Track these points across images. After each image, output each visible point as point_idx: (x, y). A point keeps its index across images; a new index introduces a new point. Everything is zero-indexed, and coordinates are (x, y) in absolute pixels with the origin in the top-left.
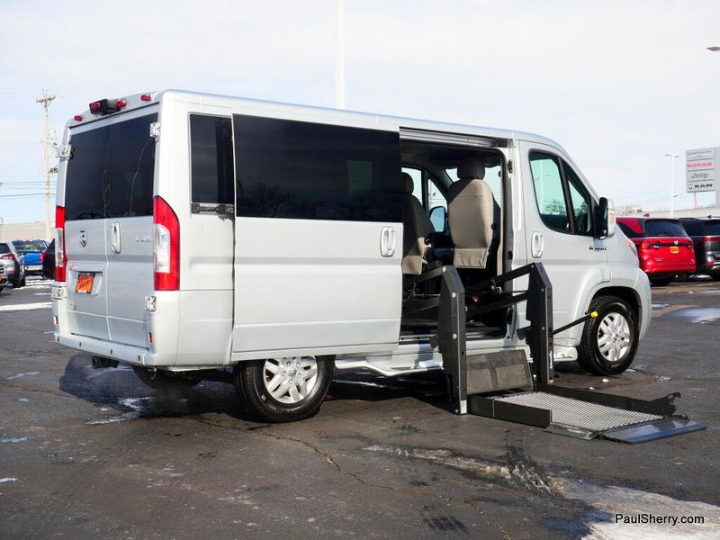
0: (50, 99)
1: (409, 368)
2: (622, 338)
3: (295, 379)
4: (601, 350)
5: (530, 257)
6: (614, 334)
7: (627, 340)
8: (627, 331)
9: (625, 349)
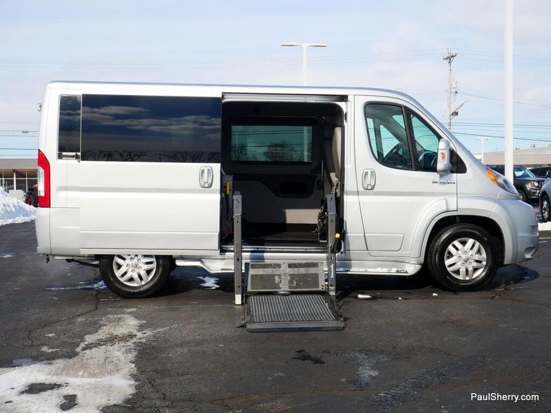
0: (453, 56)
1: (230, 270)
2: (477, 261)
3: (137, 270)
4: (449, 269)
5: (361, 189)
6: (464, 257)
7: (484, 263)
8: (484, 255)
9: (481, 270)
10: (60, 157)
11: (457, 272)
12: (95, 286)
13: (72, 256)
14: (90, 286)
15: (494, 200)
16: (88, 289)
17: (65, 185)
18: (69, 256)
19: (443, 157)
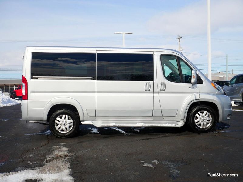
0: (180, 38)
2: (208, 120)
3: (65, 126)
4: (196, 124)
5: (159, 91)
6: (202, 119)
7: (211, 121)
8: (211, 118)
9: (210, 124)
10: (32, 78)
11: (200, 125)
12: (46, 133)
13: (37, 121)
14: (44, 133)
15: (214, 95)
16: (43, 134)
17: (34, 90)
18: (36, 120)
19: (194, 77)
